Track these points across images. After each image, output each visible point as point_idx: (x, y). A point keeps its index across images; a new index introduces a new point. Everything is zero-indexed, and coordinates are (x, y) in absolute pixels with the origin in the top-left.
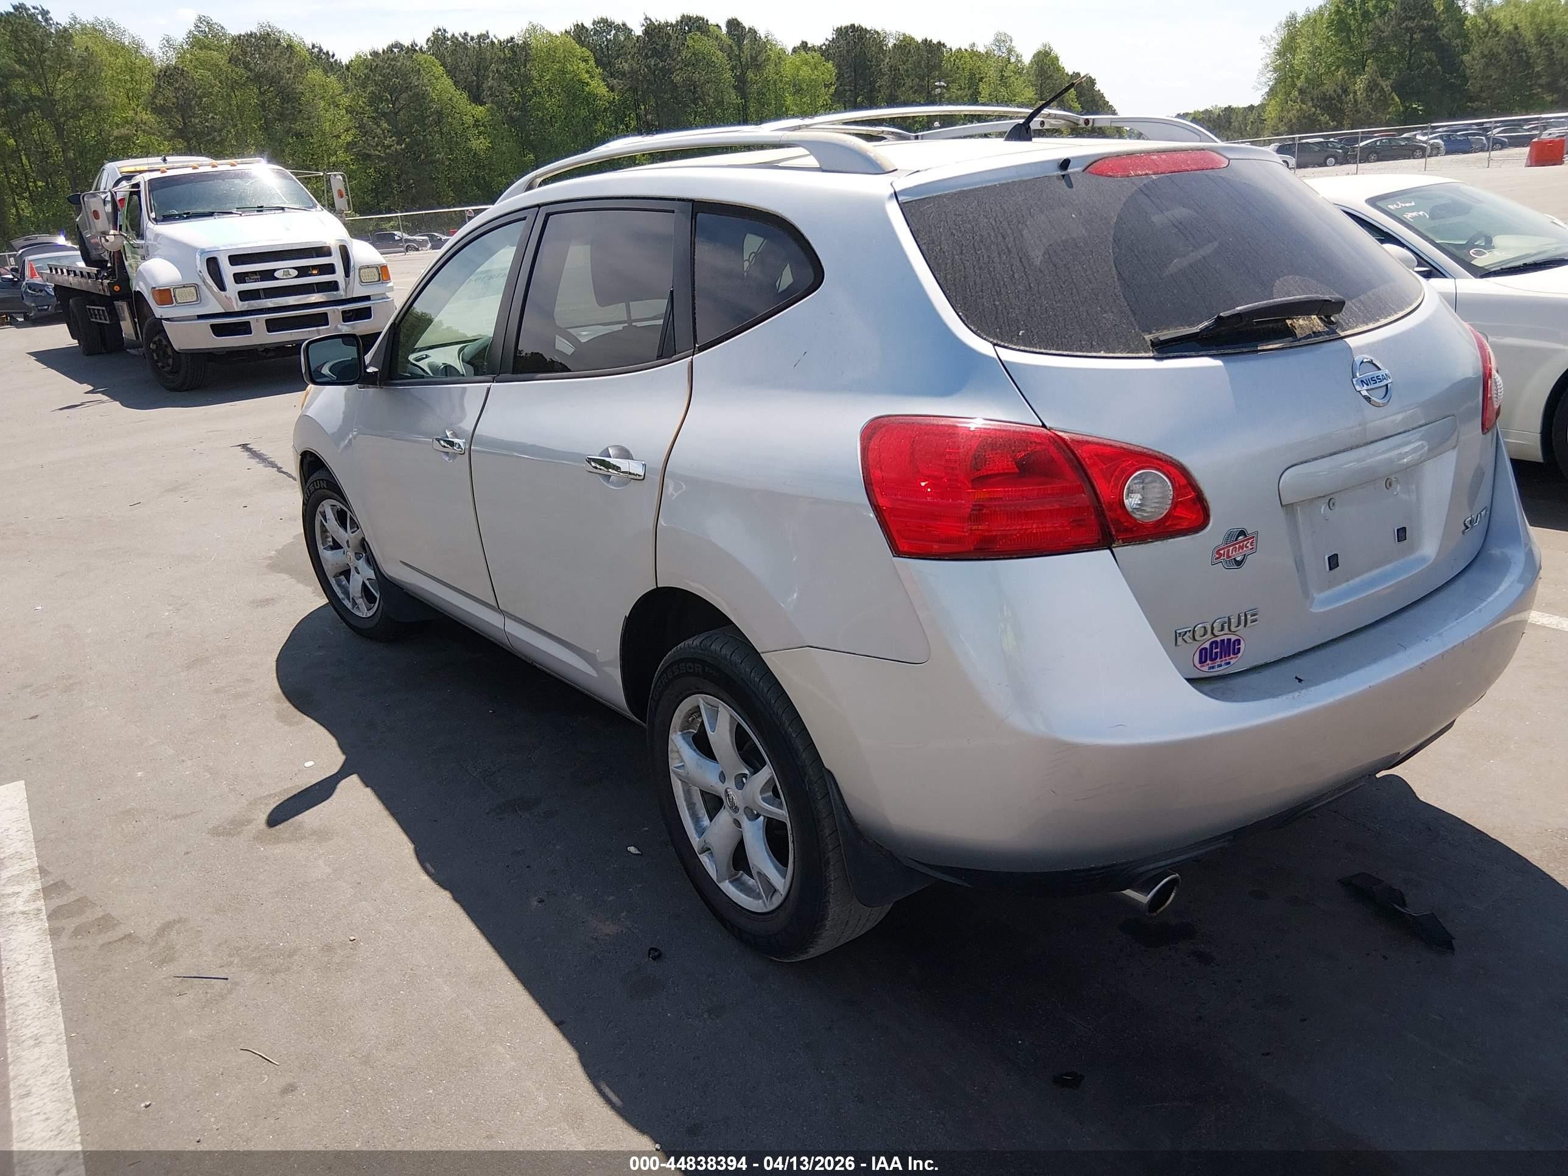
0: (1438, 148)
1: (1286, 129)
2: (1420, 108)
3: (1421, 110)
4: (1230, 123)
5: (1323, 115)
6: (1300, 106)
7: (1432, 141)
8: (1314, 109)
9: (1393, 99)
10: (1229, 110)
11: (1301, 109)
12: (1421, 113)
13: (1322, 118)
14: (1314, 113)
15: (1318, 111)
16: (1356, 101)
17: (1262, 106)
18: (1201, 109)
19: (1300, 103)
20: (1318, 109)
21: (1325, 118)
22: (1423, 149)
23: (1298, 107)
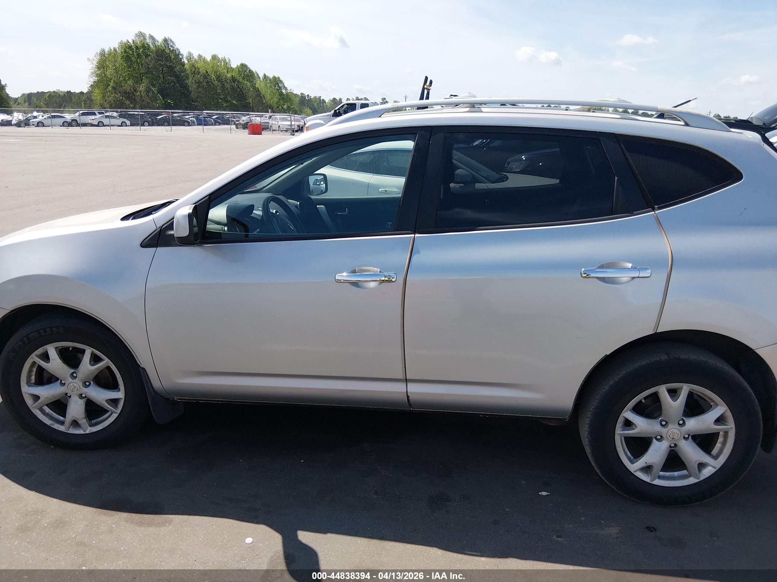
0: (194, 122)
1: (109, 106)
2: (172, 103)
3: (172, 104)
4: (71, 100)
5: (126, 101)
6: (114, 95)
7: (191, 119)
8: (121, 97)
9: (159, 97)
10: (69, 92)
11: (115, 97)
12: (173, 105)
13: (126, 102)
14: (122, 99)
15: (124, 99)
16: (141, 96)
17: (90, 93)
18: (52, 91)
19: (114, 94)
20: (124, 98)
21: (128, 102)
22: (188, 122)
23: (113, 95)
